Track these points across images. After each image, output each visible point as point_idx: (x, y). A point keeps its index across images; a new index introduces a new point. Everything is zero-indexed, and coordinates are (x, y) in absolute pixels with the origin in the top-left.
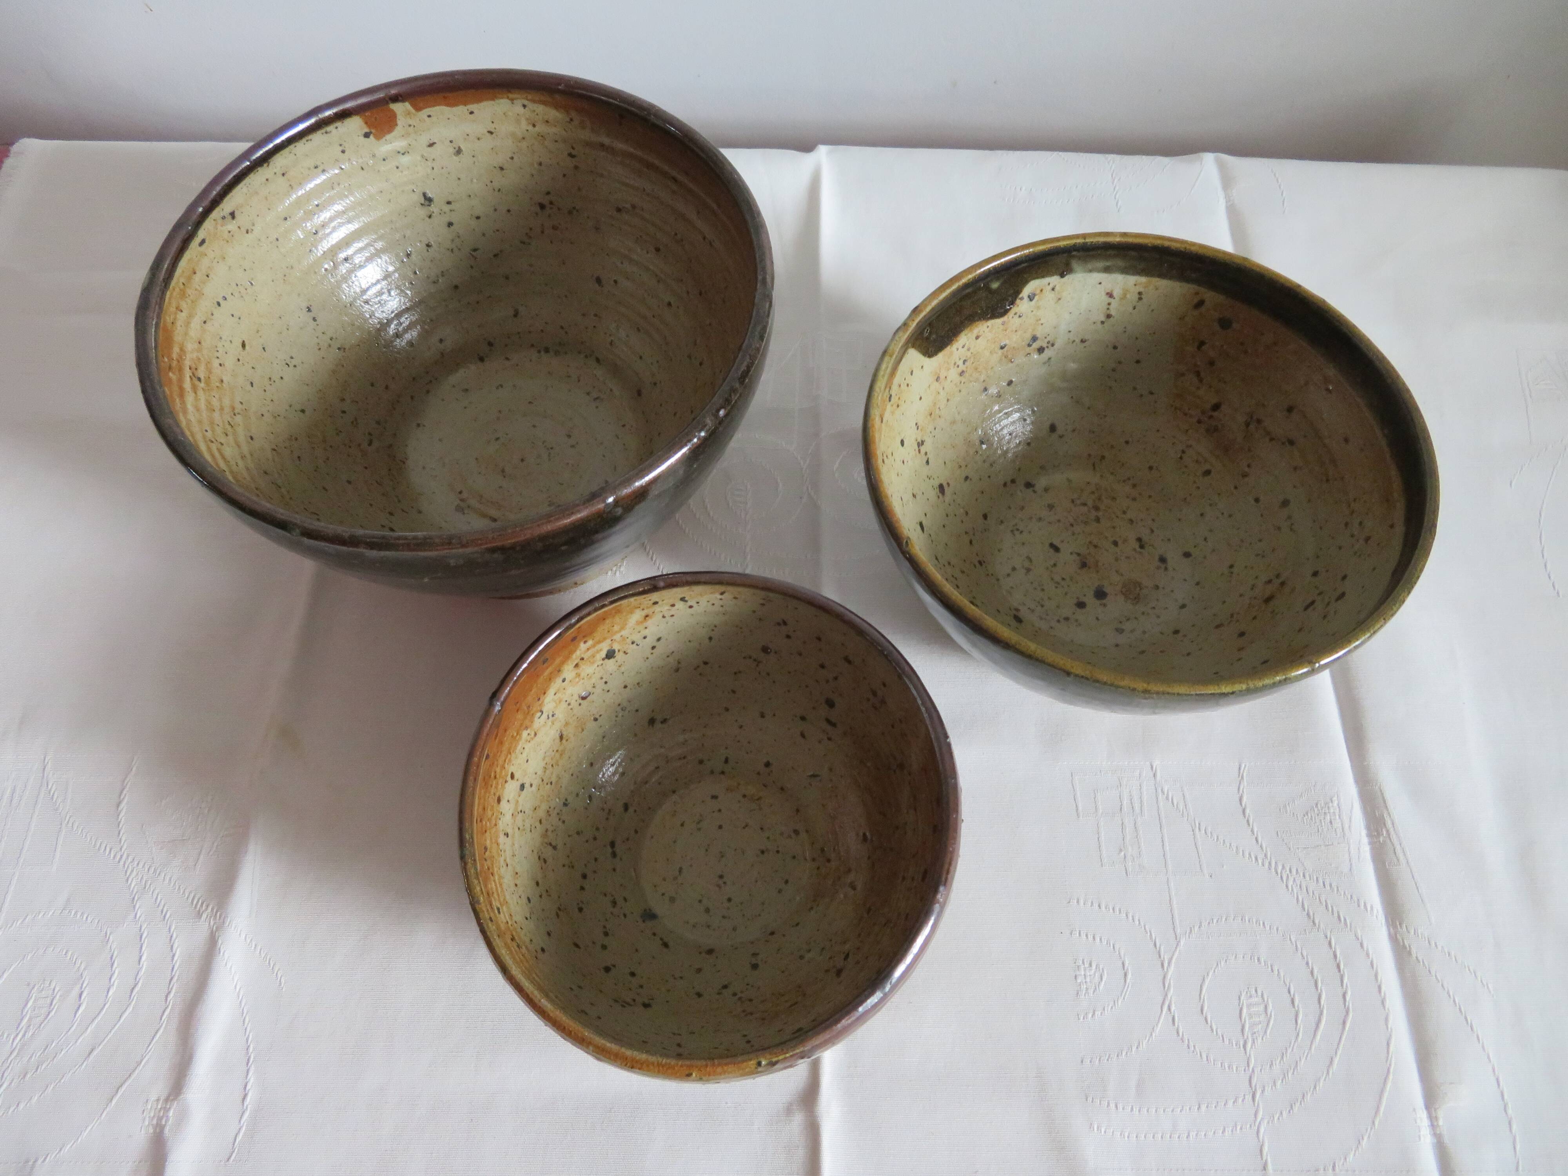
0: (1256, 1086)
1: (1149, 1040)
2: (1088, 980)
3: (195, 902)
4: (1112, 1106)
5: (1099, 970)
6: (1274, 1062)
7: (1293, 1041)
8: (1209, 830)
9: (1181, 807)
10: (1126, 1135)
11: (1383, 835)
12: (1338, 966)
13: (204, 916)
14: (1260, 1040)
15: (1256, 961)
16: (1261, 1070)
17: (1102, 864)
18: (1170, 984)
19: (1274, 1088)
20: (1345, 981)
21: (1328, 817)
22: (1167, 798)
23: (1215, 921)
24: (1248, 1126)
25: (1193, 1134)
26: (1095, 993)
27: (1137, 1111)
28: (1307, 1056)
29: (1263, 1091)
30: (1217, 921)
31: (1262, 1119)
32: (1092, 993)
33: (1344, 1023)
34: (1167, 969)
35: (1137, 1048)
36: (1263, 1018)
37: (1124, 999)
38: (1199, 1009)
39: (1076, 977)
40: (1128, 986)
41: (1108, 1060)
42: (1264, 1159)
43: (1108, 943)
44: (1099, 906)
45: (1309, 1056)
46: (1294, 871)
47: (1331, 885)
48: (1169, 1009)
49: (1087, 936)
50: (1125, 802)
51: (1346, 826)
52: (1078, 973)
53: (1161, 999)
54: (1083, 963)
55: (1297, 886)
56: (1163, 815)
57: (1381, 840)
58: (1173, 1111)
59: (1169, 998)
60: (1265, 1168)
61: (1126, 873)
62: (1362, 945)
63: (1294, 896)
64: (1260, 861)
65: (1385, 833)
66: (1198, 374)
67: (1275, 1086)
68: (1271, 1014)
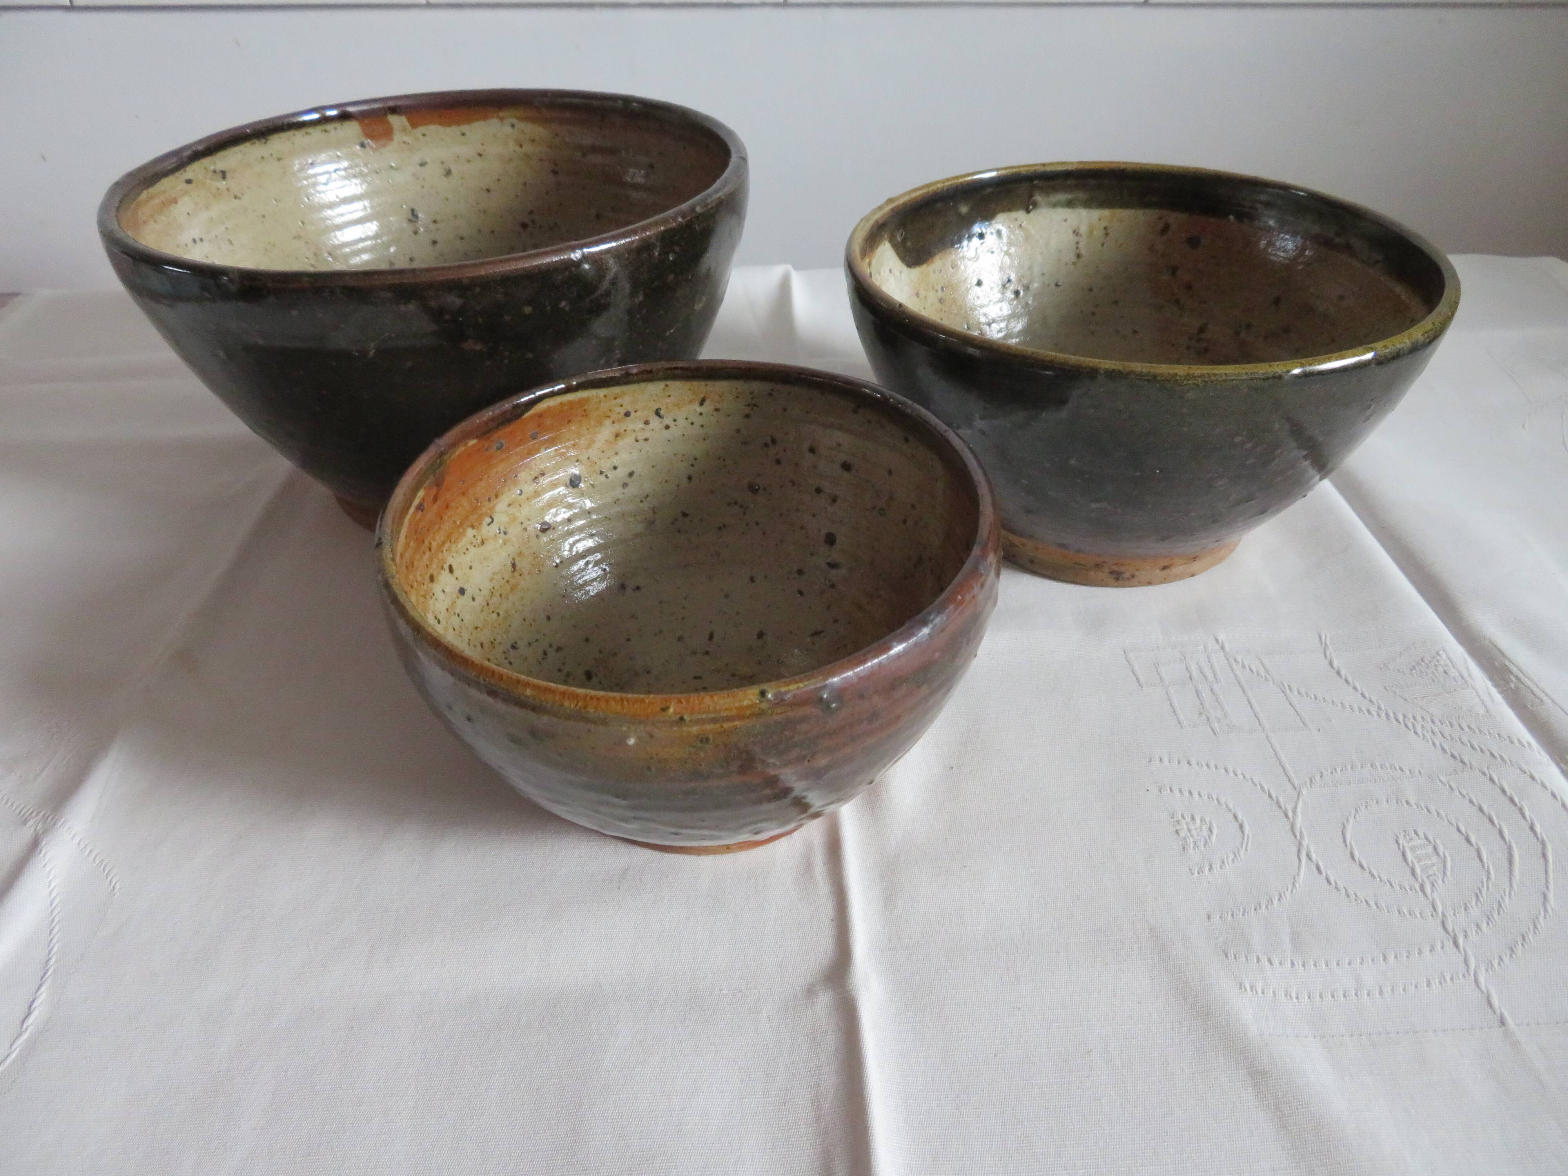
0: (1453, 930)
1: (1292, 891)
2: (1194, 833)
3: (23, 812)
4: (1264, 960)
5: (1206, 824)
6: (1469, 905)
7: (1485, 880)
8: (1303, 691)
9: (1262, 672)
10: (1294, 996)
11: (1512, 681)
12: (1512, 800)
13: (31, 822)
14: (1440, 882)
15: (1405, 804)
16: (1454, 914)
17: (1182, 727)
18: (1301, 833)
19: (1479, 931)
20: (1527, 814)
21: (1440, 669)
22: (1243, 666)
23: (1339, 770)
24: (1461, 977)
25: (1387, 989)
26: (1207, 846)
27: (1301, 966)
28: (1510, 894)
29: (1466, 936)
30: (1342, 770)
31: (1477, 967)
32: (1202, 846)
33: (1544, 856)
34: (1293, 819)
35: (1279, 900)
36: (1435, 859)
37: (1246, 850)
38: (1348, 855)
39: (1177, 832)
40: (1248, 837)
41: (1243, 915)
42: (1498, 1012)
43: (1210, 797)
44: (1189, 763)
45: (1513, 894)
46: (1419, 718)
47: (1470, 727)
48: (1309, 857)
49: (1181, 791)
50: (1195, 673)
51: (1466, 675)
52: (1178, 827)
53: (1294, 849)
54: (1183, 817)
55: (1427, 732)
56: (1243, 681)
57: (1512, 686)
58: (1349, 964)
59: (1305, 846)
60: (1503, 1022)
61: (1214, 733)
62: (1532, 778)
63: (1428, 741)
64: (1375, 714)
65: (1514, 679)
66: (1177, 302)
67: (1481, 930)
68: (1445, 857)
